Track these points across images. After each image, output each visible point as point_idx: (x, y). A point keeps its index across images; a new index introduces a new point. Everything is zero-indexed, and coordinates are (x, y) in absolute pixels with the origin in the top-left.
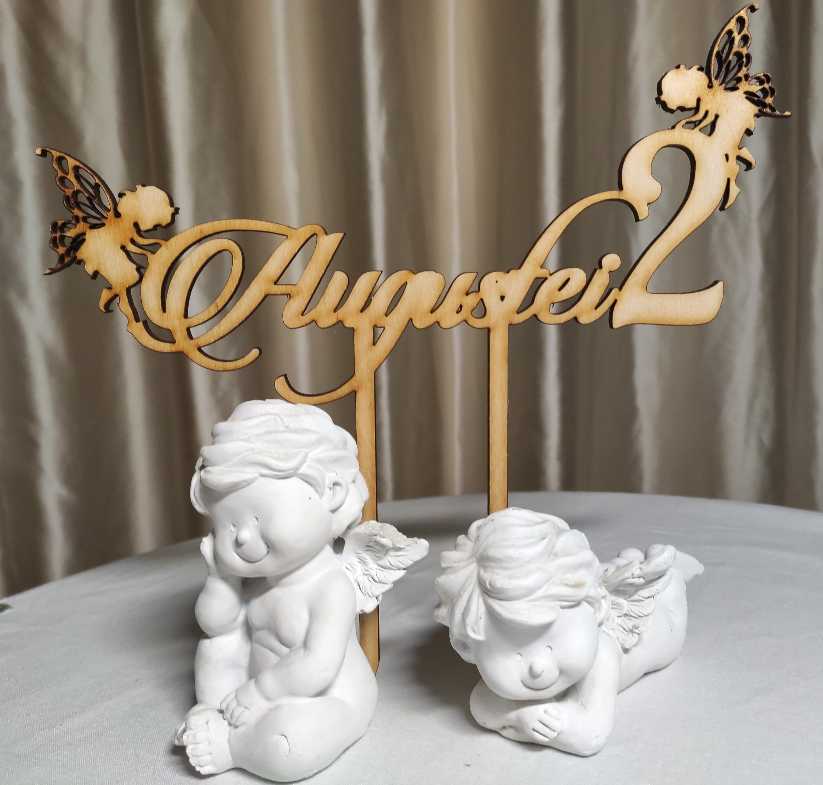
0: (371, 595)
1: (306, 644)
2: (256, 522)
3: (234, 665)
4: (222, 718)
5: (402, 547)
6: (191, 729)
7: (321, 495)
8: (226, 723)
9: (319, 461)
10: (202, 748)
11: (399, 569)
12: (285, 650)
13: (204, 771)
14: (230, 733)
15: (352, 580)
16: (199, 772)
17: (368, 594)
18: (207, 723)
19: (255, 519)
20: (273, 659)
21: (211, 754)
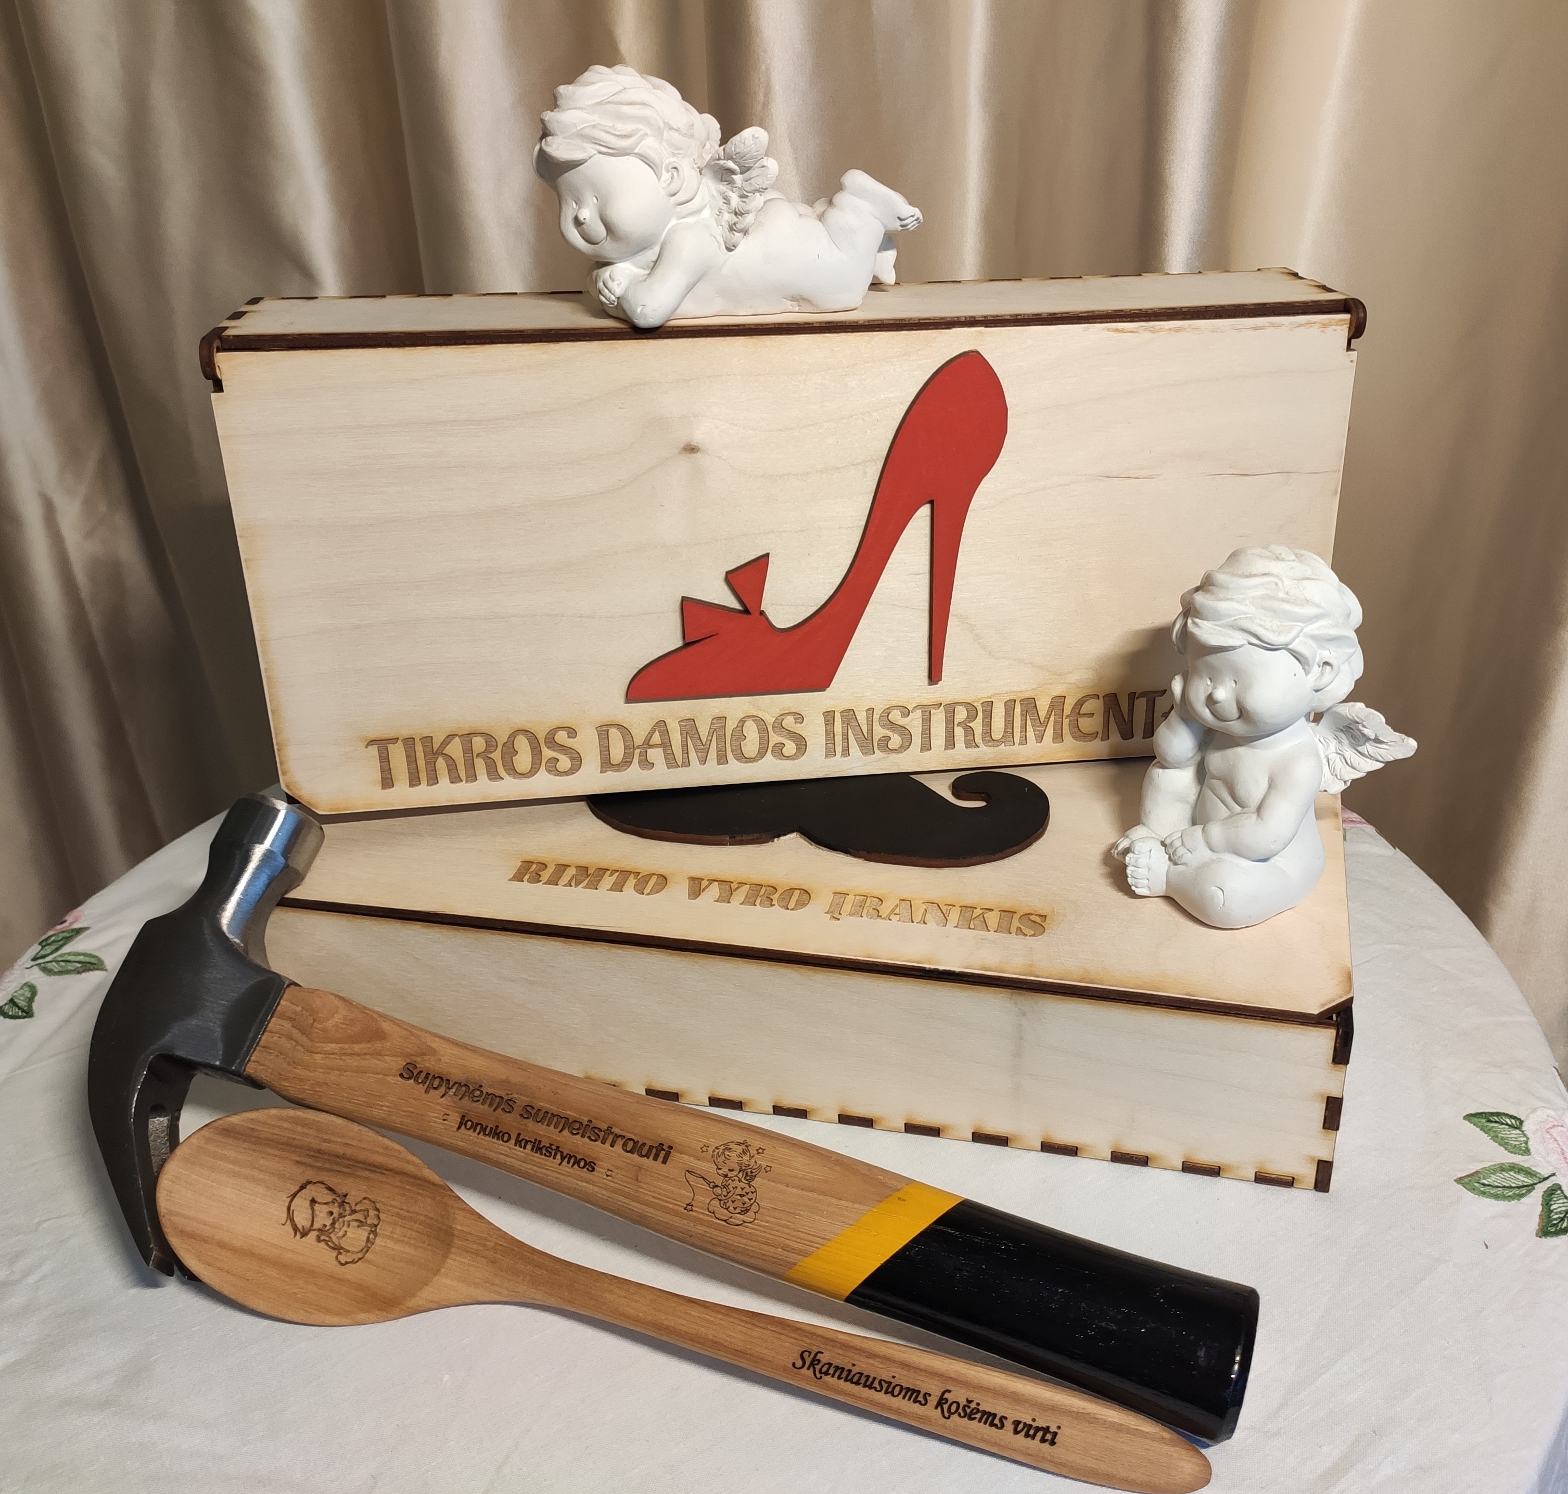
0: (1339, 777)
1: (1259, 810)
2: (1234, 685)
3: (1181, 799)
4: (1164, 851)
5: (1386, 741)
6: (1134, 853)
7: (1307, 673)
8: (1167, 856)
9: (1314, 638)
10: (1142, 872)
11: (1377, 761)
12: (1238, 809)
13: (1138, 891)
14: (1169, 867)
15: (1322, 756)
16: (1134, 891)
17: (1336, 775)
18: (1150, 852)
19: (1233, 682)
20: (1223, 812)
21: (1148, 879)
